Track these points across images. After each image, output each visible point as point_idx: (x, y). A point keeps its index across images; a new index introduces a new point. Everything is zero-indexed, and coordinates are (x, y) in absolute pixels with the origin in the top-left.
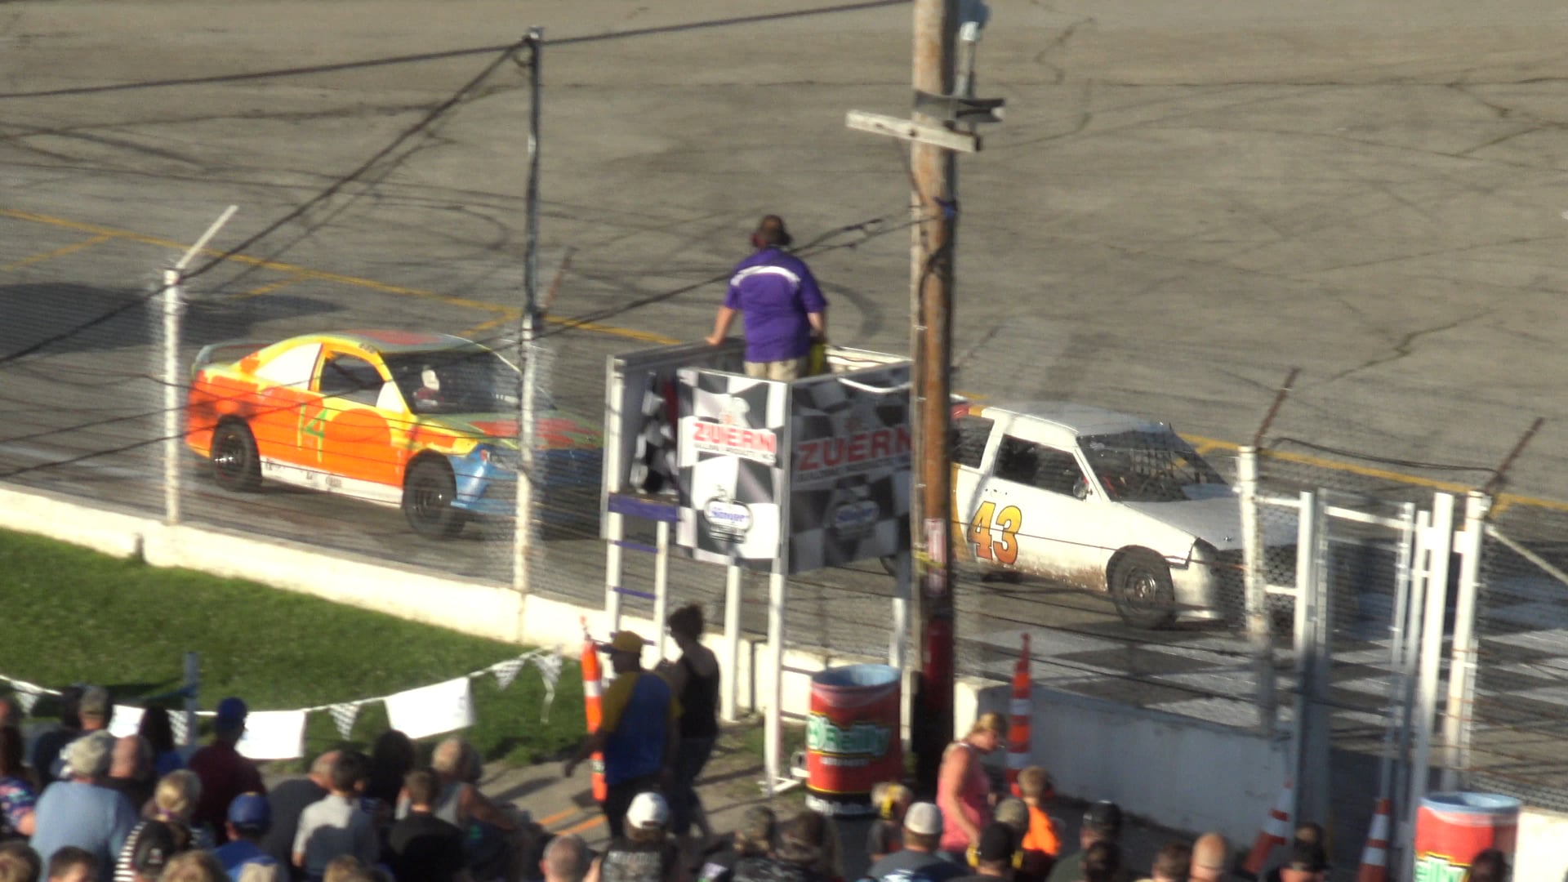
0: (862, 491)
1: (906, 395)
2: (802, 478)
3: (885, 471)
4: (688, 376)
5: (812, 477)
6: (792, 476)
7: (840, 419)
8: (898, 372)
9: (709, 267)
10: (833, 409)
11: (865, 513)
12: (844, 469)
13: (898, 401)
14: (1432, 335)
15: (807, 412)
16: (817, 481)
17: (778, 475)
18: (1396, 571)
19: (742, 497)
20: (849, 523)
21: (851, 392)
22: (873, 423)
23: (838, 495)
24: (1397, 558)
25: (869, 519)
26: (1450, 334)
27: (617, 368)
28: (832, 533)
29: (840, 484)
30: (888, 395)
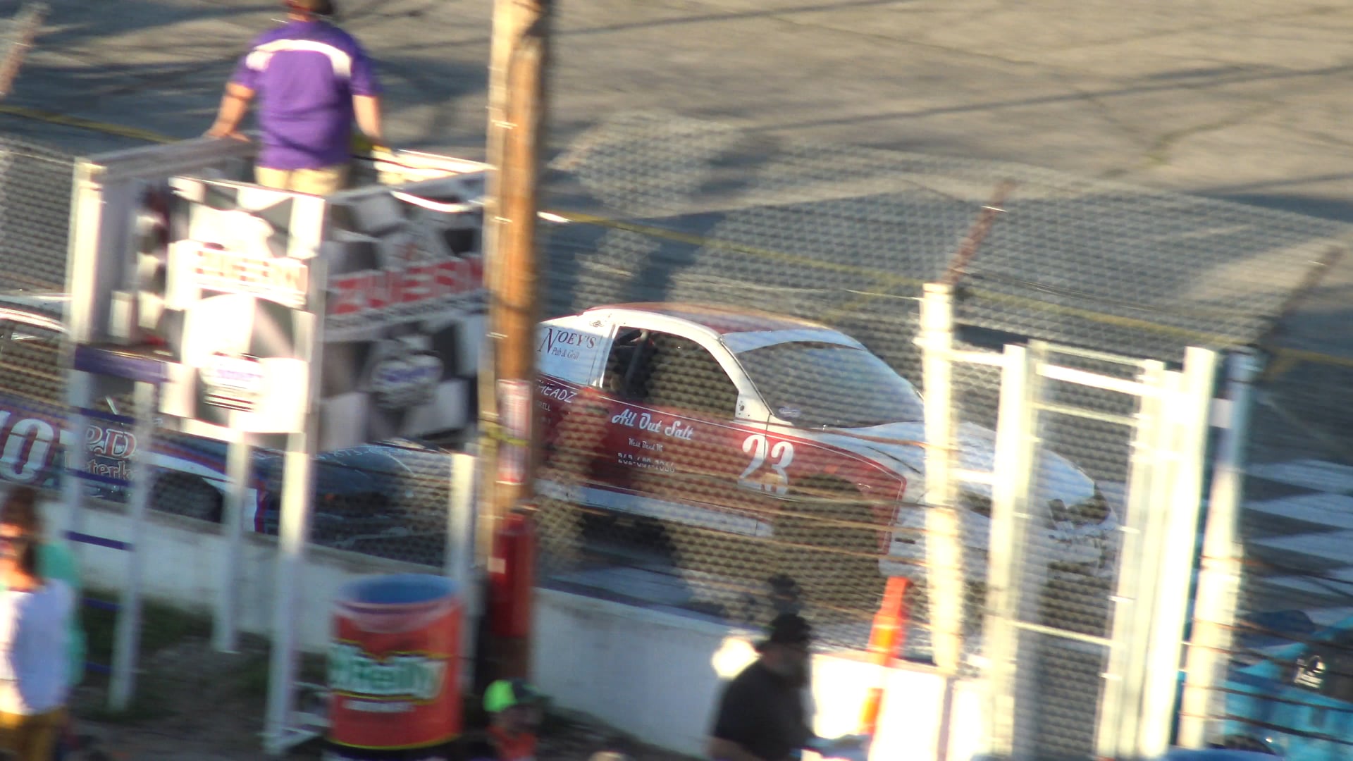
0: (416, 342)
1: (479, 214)
2: (338, 325)
3: (451, 315)
4: (188, 187)
5: (348, 324)
6: (326, 323)
7: (390, 245)
8: (474, 184)
9: (227, 40)
10: (383, 232)
11: (421, 371)
12: (395, 314)
13: (469, 223)
14: (1199, 136)
15: (350, 236)
16: (354, 330)
17: (306, 322)
18: (1130, 452)
19: (256, 352)
20: (402, 385)
21: (407, 209)
22: (435, 253)
23: (386, 348)
24: (1132, 434)
25: (424, 380)
26: (1223, 135)
27: (95, 177)
28: (376, 398)
29: (390, 334)
30: (460, 214)
